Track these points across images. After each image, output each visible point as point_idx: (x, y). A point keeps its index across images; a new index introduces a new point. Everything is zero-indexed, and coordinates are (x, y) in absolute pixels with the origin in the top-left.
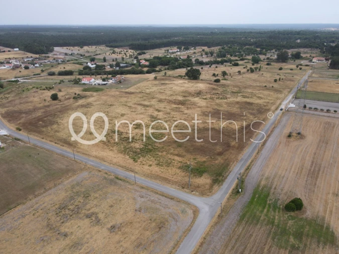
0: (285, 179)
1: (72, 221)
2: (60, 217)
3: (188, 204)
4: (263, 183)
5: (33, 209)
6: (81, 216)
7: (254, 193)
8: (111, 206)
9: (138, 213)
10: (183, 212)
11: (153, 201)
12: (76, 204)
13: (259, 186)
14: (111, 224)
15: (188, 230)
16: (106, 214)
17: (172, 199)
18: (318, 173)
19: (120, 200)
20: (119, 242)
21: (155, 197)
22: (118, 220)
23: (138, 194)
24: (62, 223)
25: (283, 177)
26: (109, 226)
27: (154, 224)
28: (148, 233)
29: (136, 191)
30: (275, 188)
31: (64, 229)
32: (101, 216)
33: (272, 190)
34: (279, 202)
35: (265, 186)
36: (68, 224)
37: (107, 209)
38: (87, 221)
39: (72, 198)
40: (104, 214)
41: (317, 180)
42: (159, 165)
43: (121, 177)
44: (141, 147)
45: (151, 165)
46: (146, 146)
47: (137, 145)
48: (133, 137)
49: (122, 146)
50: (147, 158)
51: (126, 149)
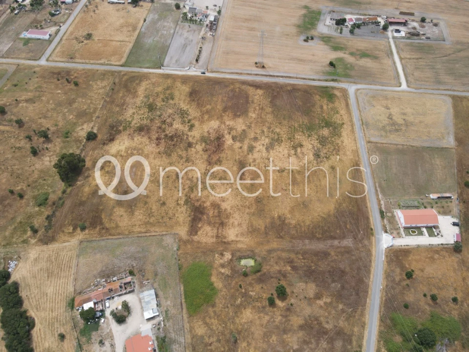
11: (364, 104)
42: (337, 112)
43: (361, 123)
44: (326, 129)
45: (341, 116)
46: (323, 127)
47: (325, 132)
48: (317, 139)
49: (333, 139)
50: (336, 120)
51: (335, 135)
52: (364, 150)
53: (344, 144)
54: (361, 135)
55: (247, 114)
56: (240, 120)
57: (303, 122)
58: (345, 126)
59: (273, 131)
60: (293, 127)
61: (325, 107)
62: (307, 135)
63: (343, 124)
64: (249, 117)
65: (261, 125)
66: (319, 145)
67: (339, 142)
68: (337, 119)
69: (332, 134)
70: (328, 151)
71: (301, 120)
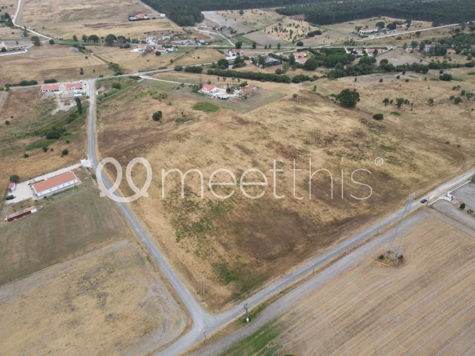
0: (314, 321)
1: (85, 296)
2: (78, 288)
3: (188, 314)
4: (283, 318)
5: (65, 271)
6: (95, 292)
7: (262, 329)
8: (123, 291)
9: (140, 307)
10: (178, 323)
11: (160, 300)
12: (97, 278)
13: (275, 320)
14: (112, 312)
16: (114, 299)
17: (179, 303)
18: (362, 330)
19: (134, 287)
20: (105, 333)
21: (165, 295)
22: (119, 309)
23: (154, 284)
24: (78, 295)
25: (314, 319)
26: (108, 313)
27: (143, 327)
28: (133, 334)
29: (155, 281)
30: (290, 331)
31: (75, 303)
32: (109, 299)
33: (285, 332)
35: (281, 324)
36: (80, 298)
37: (118, 294)
38: (95, 300)
39: (98, 270)
40: (112, 298)
41: (350, 338)
42: (197, 253)
43: (152, 258)
44: (196, 222)
45: (188, 251)
46: (202, 221)
47: (194, 217)
48: (198, 204)
49: (179, 214)
50: (192, 239)
51: (179, 220)
52: (132, 221)
53: (162, 216)
54: (144, 240)
57: (231, 213)
58: (173, 238)
60: (237, 201)
61: (221, 250)
62: (214, 202)
63: (178, 240)
66: (192, 200)
67: (170, 215)
68: (192, 243)
69: (183, 219)
70: (177, 199)
71: (237, 214)
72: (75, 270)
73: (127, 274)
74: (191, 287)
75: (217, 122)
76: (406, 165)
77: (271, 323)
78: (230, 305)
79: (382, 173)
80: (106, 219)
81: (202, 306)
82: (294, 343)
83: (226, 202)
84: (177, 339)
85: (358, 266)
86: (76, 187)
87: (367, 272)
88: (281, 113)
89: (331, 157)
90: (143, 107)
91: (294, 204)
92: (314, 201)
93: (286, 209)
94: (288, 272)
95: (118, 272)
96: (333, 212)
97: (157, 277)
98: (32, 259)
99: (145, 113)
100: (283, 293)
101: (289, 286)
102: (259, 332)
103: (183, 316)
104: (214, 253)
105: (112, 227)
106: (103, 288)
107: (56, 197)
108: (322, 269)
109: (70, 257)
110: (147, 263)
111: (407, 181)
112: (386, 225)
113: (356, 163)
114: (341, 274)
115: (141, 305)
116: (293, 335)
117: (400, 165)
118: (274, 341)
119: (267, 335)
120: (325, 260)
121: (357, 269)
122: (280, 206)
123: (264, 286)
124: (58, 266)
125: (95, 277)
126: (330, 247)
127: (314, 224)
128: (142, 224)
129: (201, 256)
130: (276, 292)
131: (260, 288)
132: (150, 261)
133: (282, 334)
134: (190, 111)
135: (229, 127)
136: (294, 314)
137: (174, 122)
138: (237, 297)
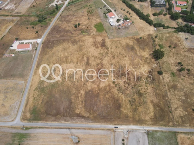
0: (37, 142)
1: (3, 94)
2: (4, 91)
4: (32, 135)
6: (5, 95)
10: (12, 117)
11: (15, 107)
13: (30, 134)
14: (4, 103)
15: (5, 122)
21: (17, 107)
22: (6, 104)
26: (3, 103)
27: (6, 113)
28: (3, 113)
32: (6, 99)
33: (29, 139)
34: (23, 142)
35: (30, 136)
38: (4, 97)
45: (33, 96)
46: (46, 87)
50: (38, 92)
51: (41, 83)
52: (31, 75)
54: (28, 84)
55: (85, 92)
56: (89, 88)
57: (56, 89)
58: (34, 89)
59: (73, 83)
60: (62, 86)
61: (40, 102)
64: (84, 90)
65: (78, 86)
68: (37, 94)
69: (42, 83)
71: (57, 91)
72: (7, 84)
73: (15, 94)
74: (24, 109)
75: (95, 39)
76: (134, 107)
77: (29, 134)
78: (26, 121)
79: (120, 105)
80: (26, 70)
81: (21, 117)
82: (28, 143)
83: (59, 84)
84: (9, 122)
85: (65, 135)
86: (28, 51)
87: (65, 139)
88: (123, 47)
89: (112, 85)
90: (79, 16)
91: (75, 98)
92: (82, 101)
93: (71, 99)
94: (47, 122)
95: (14, 92)
96: (83, 110)
97: (20, 100)
98: (2, 74)
99: (76, 21)
100: (40, 128)
101: (44, 126)
102: (24, 134)
103: (15, 116)
104: (38, 102)
105: (25, 74)
106: (8, 95)
107: (21, 52)
108: (56, 128)
109: (9, 79)
110: (22, 93)
111: (123, 115)
112: (91, 127)
113: (117, 93)
114: (58, 134)
115: (11, 106)
116: (29, 141)
117: (132, 105)
118: (24, 139)
119: (24, 136)
120: (61, 126)
121: (63, 136)
122: (71, 96)
123: (38, 122)
124: (5, 80)
125: (9, 90)
126: (66, 123)
127: (72, 110)
128: (32, 78)
129: (35, 100)
130: (39, 126)
131: (37, 122)
132: (23, 93)
133: (27, 139)
134: (92, 27)
135: (95, 45)
136: (36, 136)
137: (80, 32)
138: (29, 120)
